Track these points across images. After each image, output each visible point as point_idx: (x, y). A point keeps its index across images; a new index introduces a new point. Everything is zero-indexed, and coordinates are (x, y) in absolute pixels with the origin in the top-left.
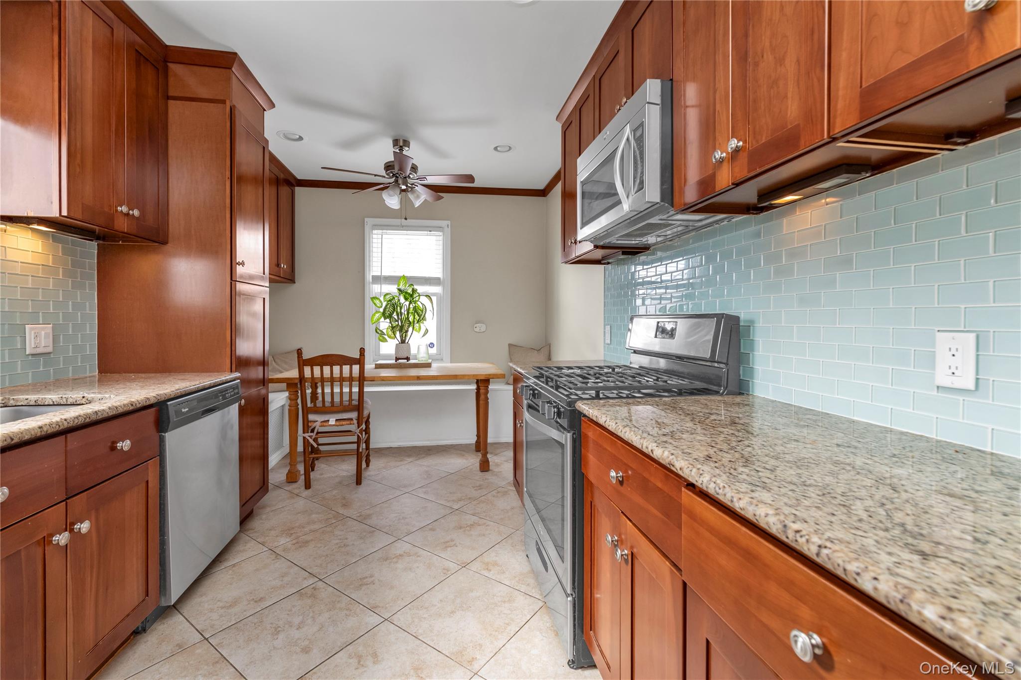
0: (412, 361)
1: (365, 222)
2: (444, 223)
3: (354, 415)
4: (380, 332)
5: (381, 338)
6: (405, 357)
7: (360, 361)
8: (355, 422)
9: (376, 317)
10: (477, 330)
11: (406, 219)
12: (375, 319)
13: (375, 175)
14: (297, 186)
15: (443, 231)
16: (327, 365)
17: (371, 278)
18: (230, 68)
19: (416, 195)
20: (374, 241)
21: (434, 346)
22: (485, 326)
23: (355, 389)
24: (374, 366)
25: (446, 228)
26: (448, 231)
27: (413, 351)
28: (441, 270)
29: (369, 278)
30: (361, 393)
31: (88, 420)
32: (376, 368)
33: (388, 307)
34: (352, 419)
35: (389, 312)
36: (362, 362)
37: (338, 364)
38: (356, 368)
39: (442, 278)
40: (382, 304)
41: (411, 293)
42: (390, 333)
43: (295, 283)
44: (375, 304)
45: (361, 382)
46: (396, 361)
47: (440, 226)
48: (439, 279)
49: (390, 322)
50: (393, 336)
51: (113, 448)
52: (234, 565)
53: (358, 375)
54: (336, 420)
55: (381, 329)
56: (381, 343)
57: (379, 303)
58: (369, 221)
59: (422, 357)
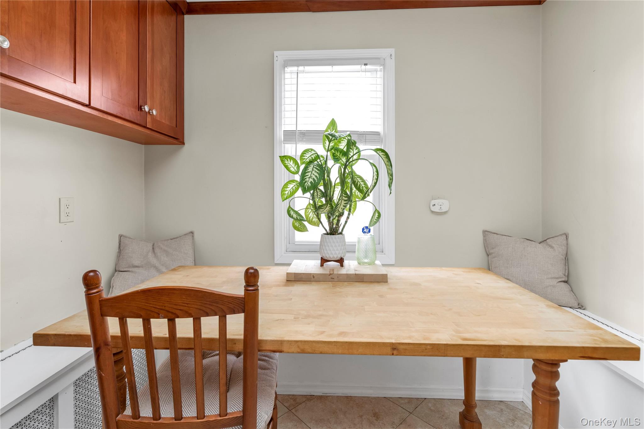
0: (346, 267)
1: (275, 56)
2: (384, 53)
4: (295, 216)
5: (297, 224)
6: (338, 259)
7: (247, 305)
9: (288, 189)
10: (436, 209)
12: (287, 192)
14: (188, 12)
15: (384, 65)
17: (282, 133)
20: (287, 81)
22: (448, 203)
25: (388, 60)
26: (391, 63)
27: (351, 248)
28: (381, 122)
29: (279, 135)
35: (311, 180)
36: (251, 305)
38: (236, 322)
39: (382, 133)
40: (298, 167)
41: (345, 150)
42: (312, 215)
43: (184, 144)
44: (286, 167)
47: (379, 57)
48: (377, 134)
49: (313, 199)
50: (315, 220)
53: (240, 339)
55: (296, 209)
56: (296, 232)
57: (293, 165)
58: (280, 56)
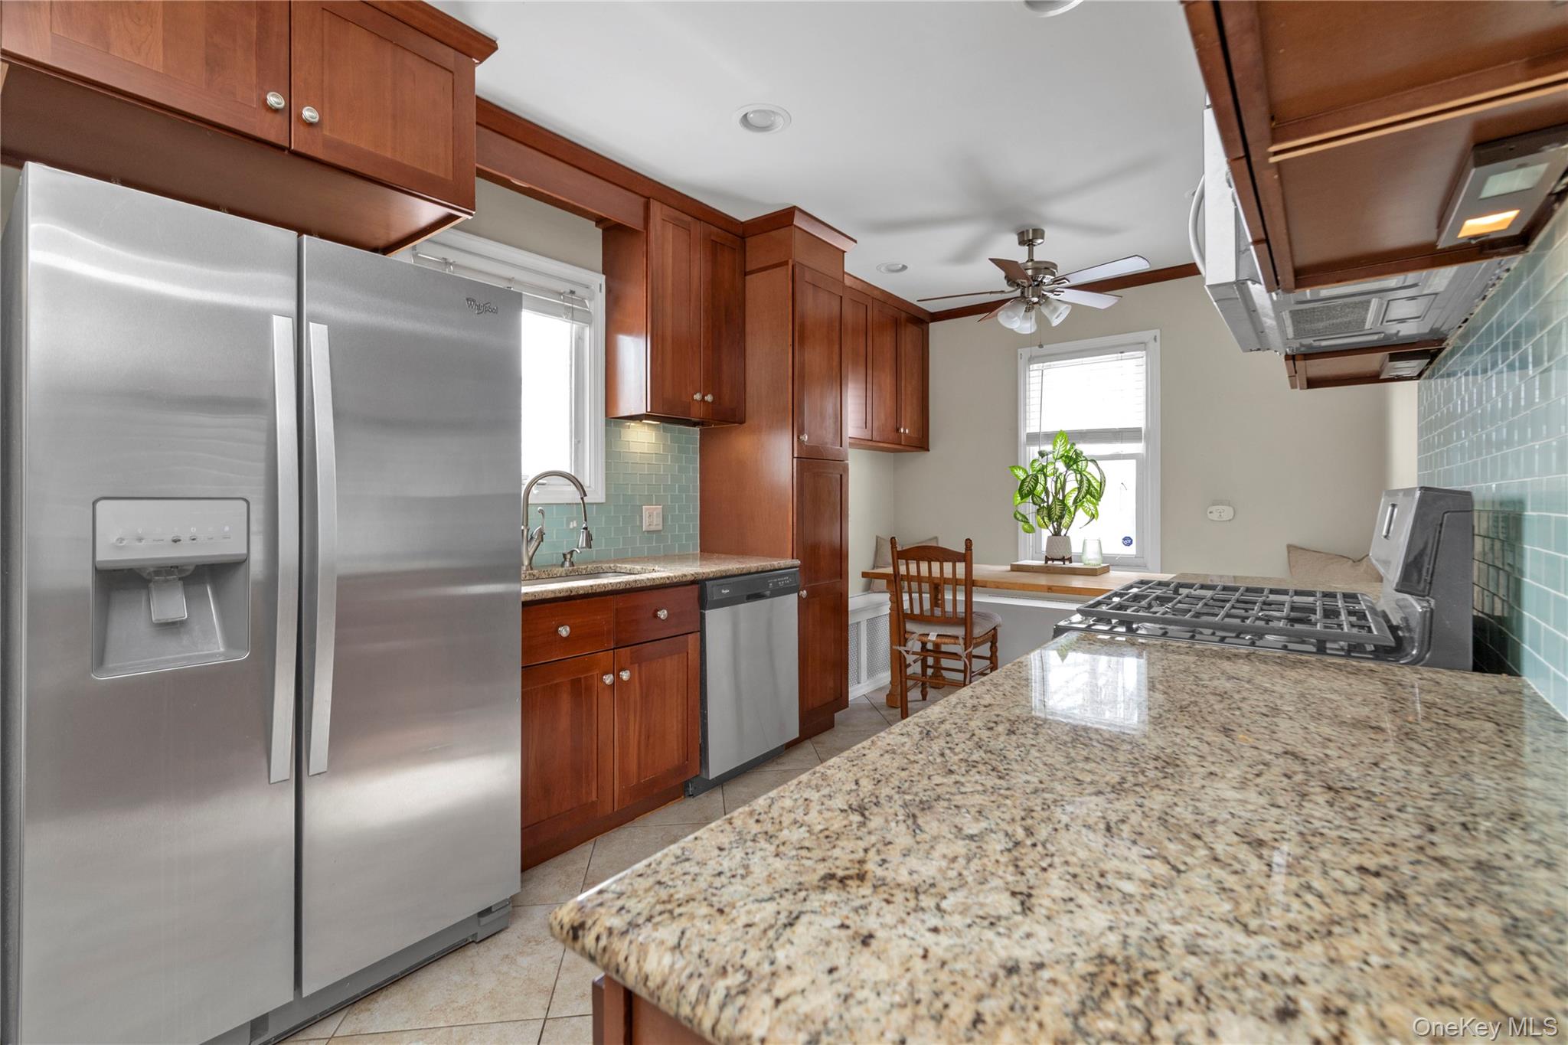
0: (1074, 565)
1: (1019, 355)
2: (1147, 335)
3: (960, 632)
4: (1021, 518)
5: (1026, 527)
6: (1060, 557)
7: (966, 557)
8: (961, 641)
10: (1215, 516)
11: (1041, 346)
13: (991, 293)
14: (932, 322)
15: (1147, 350)
16: (923, 560)
17: (1026, 436)
18: (791, 224)
19: (1051, 308)
20: (1032, 379)
21: (1131, 543)
22: (1231, 509)
23: (961, 597)
24: (1009, 568)
25: (1151, 345)
26: (1156, 347)
27: (1076, 548)
28: (1143, 415)
29: (1023, 438)
30: (969, 602)
31: (628, 586)
32: (1012, 570)
33: (1028, 480)
34: (957, 638)
36: (969, 557)
37: (937, 560)
38: (961, 567)
39: (1143, 428)
41: (1074, 457)
43: (928, 450)
45: (968, 587)
46: (1046, 563)
47: (1140, 341)
48: (1139, 430)
51: (656, 616)
52: (785, 771)
53: (963, 577)
54: (938, 635)
55: (1024, 513)
57: (1023, 474)
58: (1025, 353)
59: (1092, 558)
